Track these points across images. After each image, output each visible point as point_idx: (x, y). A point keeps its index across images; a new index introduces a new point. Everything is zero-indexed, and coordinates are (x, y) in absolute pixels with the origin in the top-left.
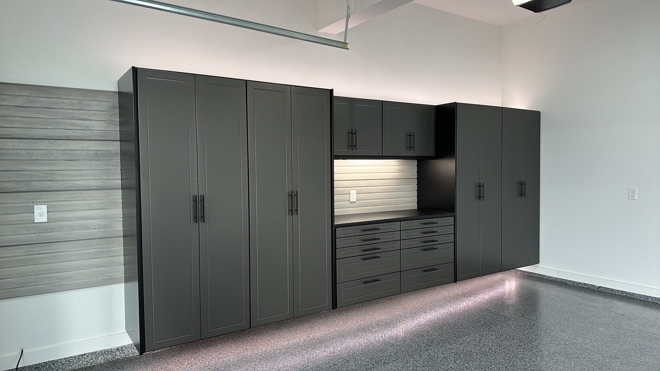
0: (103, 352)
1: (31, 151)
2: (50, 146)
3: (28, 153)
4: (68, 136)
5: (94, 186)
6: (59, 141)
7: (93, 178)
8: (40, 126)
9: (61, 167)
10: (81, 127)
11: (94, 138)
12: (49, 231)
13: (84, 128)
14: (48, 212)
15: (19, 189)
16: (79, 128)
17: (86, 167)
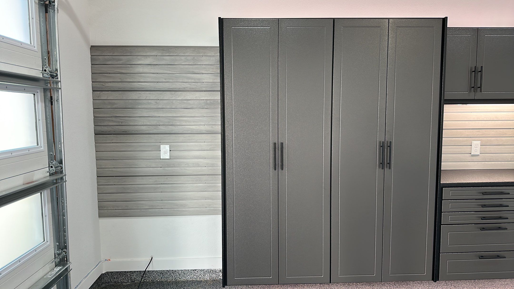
0: (209, 271)
1: (158, 101)
2: (171, 97)
3: (156, 102)
4: (184, 88)
5: (204, 131)
6: (178, 92)
7: (204, 124)
8: (164, 81)
9: (179, 114)
10: (194, 80)
11: (204, 89)
12: (172, 166)
13: (197, 80)
14: (170, 151)
15: (150, 132)
16: (193, 81)
17: (198, 114)
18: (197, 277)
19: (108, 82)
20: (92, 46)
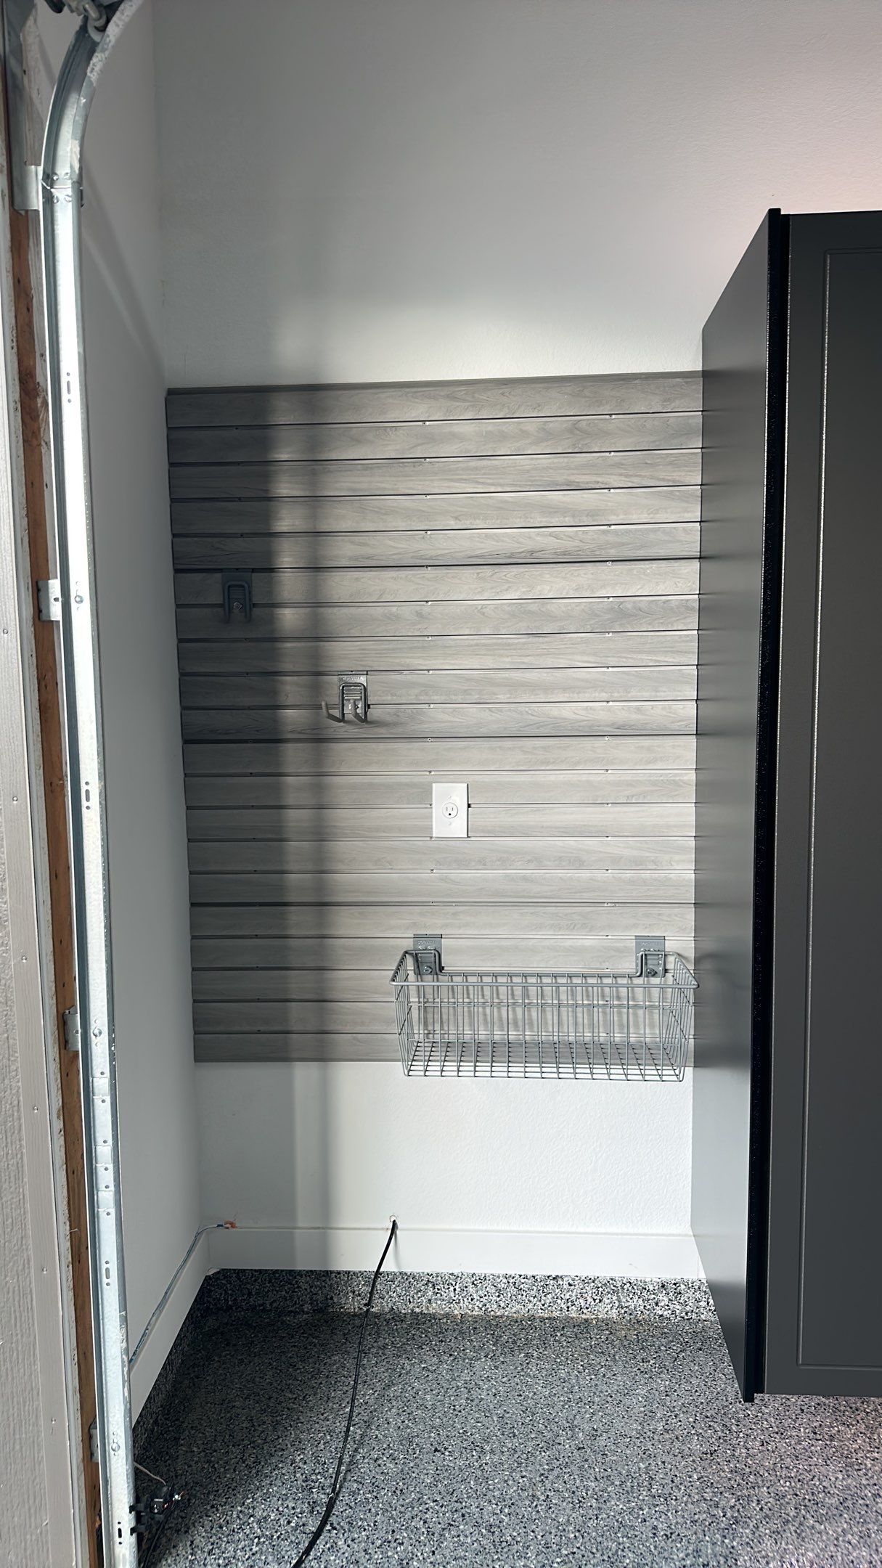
0: (619, 1284)
2: (479, 590)
3: (419, 614)
4: (532, 552)
5: (608, 726)
6: (506, 570)
7: (605, 696)
8: (453, 524)
9: (508, 659)
10: (573, 516)
11: (613, 553)
12: (475, 867)
13: (585, 519)
14: (469, 806)
16: (568, 521)
17: (585, 658)
18: (570, 1304)
19: (234, 536)
20: (172, 393)
